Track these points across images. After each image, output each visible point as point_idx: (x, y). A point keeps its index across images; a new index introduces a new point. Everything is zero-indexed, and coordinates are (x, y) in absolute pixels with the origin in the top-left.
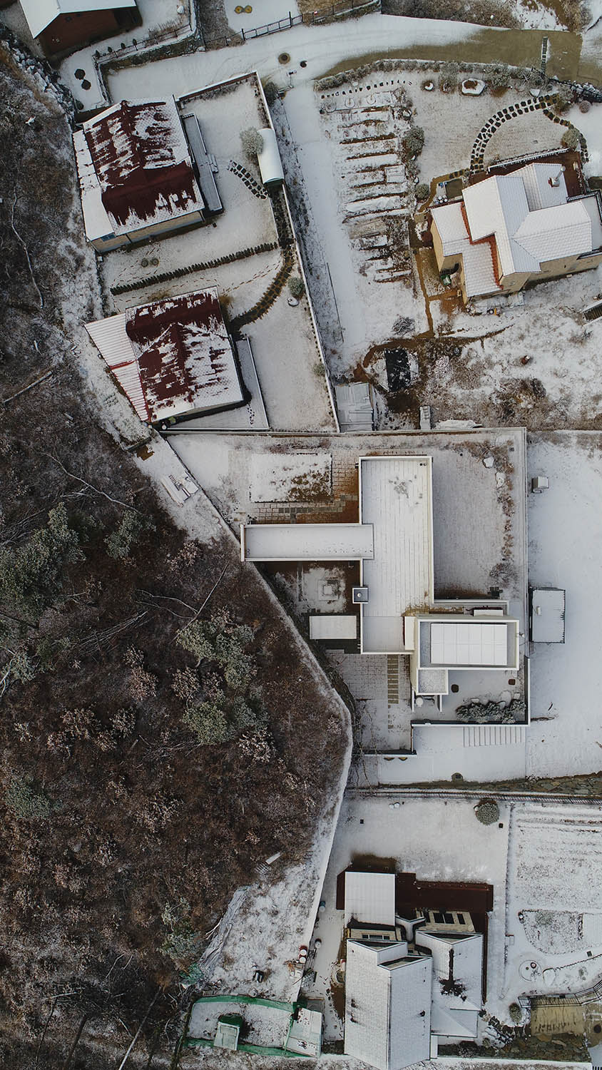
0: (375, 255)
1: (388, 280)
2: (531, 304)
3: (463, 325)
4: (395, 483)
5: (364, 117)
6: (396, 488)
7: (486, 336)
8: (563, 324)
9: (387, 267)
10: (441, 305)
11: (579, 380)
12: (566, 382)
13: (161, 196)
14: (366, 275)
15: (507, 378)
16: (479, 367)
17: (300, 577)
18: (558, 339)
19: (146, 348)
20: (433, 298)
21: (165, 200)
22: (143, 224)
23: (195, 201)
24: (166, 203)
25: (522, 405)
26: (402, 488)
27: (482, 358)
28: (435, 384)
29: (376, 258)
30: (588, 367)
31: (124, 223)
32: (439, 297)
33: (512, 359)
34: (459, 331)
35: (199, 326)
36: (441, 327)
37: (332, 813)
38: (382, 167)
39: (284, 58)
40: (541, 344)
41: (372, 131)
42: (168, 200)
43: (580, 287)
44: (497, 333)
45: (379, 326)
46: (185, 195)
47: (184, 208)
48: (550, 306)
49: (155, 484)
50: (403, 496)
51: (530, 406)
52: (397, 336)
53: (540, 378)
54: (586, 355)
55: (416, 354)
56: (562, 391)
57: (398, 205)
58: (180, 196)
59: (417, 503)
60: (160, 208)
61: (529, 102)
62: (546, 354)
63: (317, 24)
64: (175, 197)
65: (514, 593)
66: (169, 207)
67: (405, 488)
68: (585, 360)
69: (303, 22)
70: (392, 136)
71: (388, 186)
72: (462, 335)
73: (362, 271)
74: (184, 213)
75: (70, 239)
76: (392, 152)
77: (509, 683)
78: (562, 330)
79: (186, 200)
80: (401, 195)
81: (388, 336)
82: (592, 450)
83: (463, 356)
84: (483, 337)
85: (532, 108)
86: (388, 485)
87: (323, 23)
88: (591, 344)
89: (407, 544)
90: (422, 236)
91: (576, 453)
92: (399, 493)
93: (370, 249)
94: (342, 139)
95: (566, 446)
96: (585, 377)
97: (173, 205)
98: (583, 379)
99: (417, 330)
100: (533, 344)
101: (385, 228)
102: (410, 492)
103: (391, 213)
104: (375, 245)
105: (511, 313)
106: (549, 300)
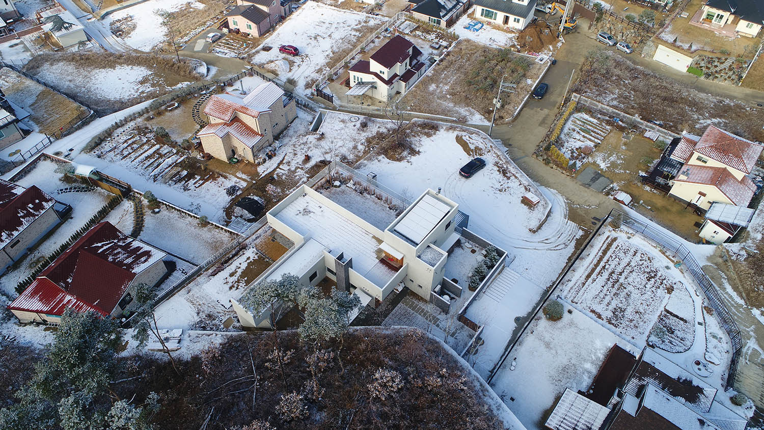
0: (186, 180)
1: (204, 183)
4: (300, 213)
5: (125, 145)
6: (303, 215)
7: (279, 165)
8: (307, 139)
9: (198, 179)
10: (243, 172)
11: (339, 148)
12: (334, 152)
13: (19, 210)
14: (190, 189)
15: (307, 169)
16: (290, 176)
18: (312, 144)
20: (235, 172)
21: (24, 212)
23: (47, 201)
24: (26, 212)
26: (306, 212)
27: (287, 172)
29: (188, 181)
30: (337, 142)
32: (238, 170)
33: (301, 163)
34: (263, 173)
36: (252, 179)
38: (155, 152)
39: (57, 154)
41: (135, 146)
42: (26, 210)
44: (283, 160)
45: (219, 200)
46: (37, 202)
47: (43, 209)
50: (311, 214)
52: (234, 196)
53: (321, 159)
55: (252, 194)
56: (336, 156)
57: (178, 157)
58: (34, 204)
59: (322, 211)
62: (313, 151)
63: (65, 136)
64: (31, 206)
67: (308, 211)
68: (332, 141)
69: (57, 139)
70: (148, 141)
71: (166, 155)
72: (267, 172)
73: (186, 189)
76: (154, 145)
77: (473, 253)
78: (309, 140)
80: (176, 154)
81: (229, 200)
82: (377, 159)
83: (276, 178)
84: (277, 167)
87: (69, 134)
88: (327, 135)
90: (204, 158)
91: (372, 164)
92: (307, 215)
93: (180, 180)
94: (121, 158)
97: (32, 211)
98: (341, 146)
99: (242, 187)
101: (180, 168)
102: (312, 210)
103: (178, 162)
104: (182, 177)
105: (280, 152)
106: (291, 137)
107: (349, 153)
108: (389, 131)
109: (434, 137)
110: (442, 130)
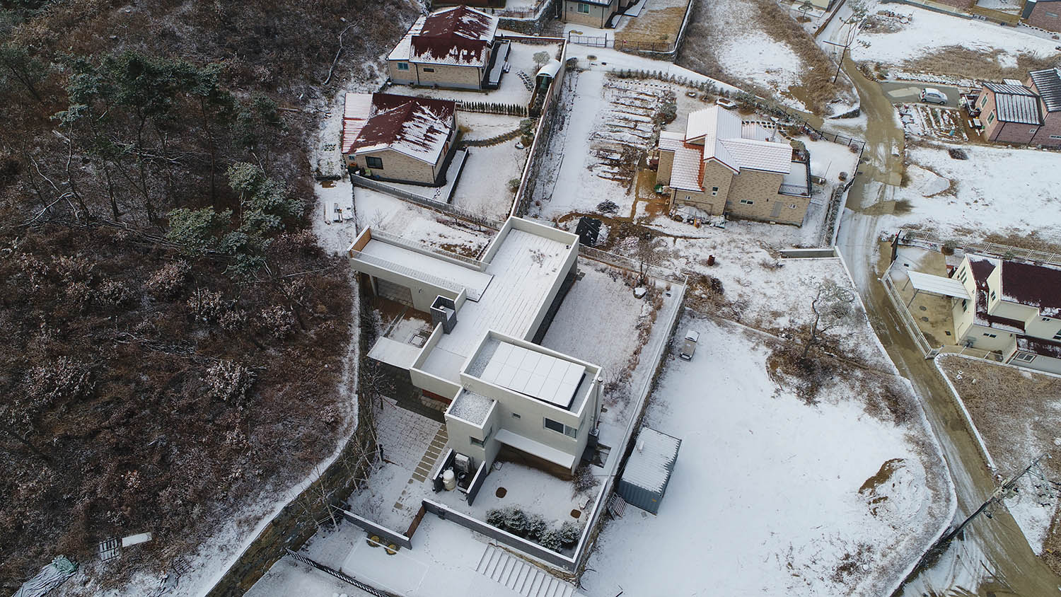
0: (606, 162)
1: (609, 178)
2: (731, 230)
3: (662, 222)
4: (535, 252)
5: (635, 96)
6: (533, 257)
7: (681, 237)
8: (757, 252)
9: (612, 171)
10: (647, 206)
11: (761, 293)
12: (747, 290)
13: (455, 48)
14: (592, 171)
15: (689, 269)
16: (665, 255)
17: (398, 320)
18: (749, 260)
19: (381, 112)
20: (643, 199)
21: (457, 52)
22: (432, 61)
23: (478, 60)
24: (457, 53)
25: (697, 293)
26: (539, 258)
27: (671, 249)
28: (618, 251)
29: (606, 164)
30: (773, 287)
31: (419, 56)
32: (648, 200)
33: (699, 259)
34: (656, 225)
35: (431, 110)
36: (640, 219)
37: (252, 522)
38: (636, 121)
39: (592, 58)
40: (731, 257)
41: (638, 103)
42: (459, 53)
43: (781, 234)
44: (691, 238)
45: (586, 201)
46: (473, 53)
47: (468, 62)
48: (748, 236)
49: (319, 204)
50: (536, 265)
51: (703, 296)
52: (599, 212)
53: (721, 280)
54: (774, 279)
55: (610, 227)
56: (740, 296)
57: (639, 142)
58: (469, 53)
59: (548, 274)
60: (451, 55)
61: (769, 123)
62: (733, 265)
63: (624, 52)
64: (465, 52)
65: (620, 417)
66: (457, 57)
67: (541, 259)
68: (771, 282)
69: (614, 48)
70: (652, 109)
71: (636, 131)
72: (660, 229)
73: (590, 168)
74: (468, 65)
75: (376, 64)
76: (648, 116)
77: (572, 514)
78: (755, 255)
79: (473, 57)
80: (644, 138)
81: (591, 210)
82: (757, 344)
83: (653, 242)
84: (678, 237)
85: (770, 127)
86: (527, 252)
87: (628, 53)
88: (780, 272)
89: (520, 302)
90: (650, 162)
91: (739, 341)
92: (534, 261)
93: (603, 158)
94: (613, 101)
95: (730, 332)
96: (768, 294)
97: (461, 56)
98: (765, 294)
99: (618, 214)
100: (724, 255)
101: (622, 150)
102: (545, 264)
103: (630, 144)
104: (608, 157)
105: (709, 230)
106: (748, 233)
107: (758, 310)
108: (853, 351)
109: (873, 421)
110: (902, 430)
